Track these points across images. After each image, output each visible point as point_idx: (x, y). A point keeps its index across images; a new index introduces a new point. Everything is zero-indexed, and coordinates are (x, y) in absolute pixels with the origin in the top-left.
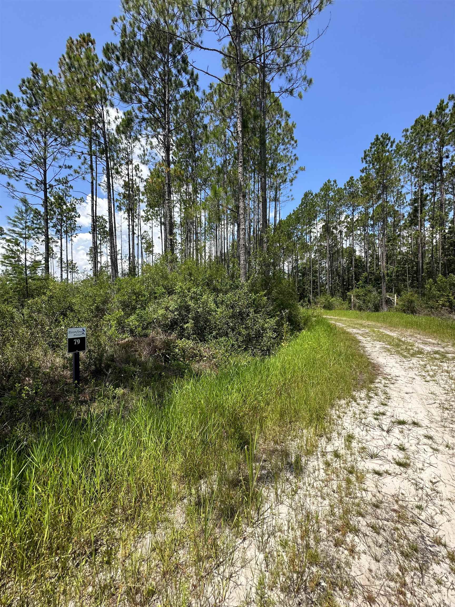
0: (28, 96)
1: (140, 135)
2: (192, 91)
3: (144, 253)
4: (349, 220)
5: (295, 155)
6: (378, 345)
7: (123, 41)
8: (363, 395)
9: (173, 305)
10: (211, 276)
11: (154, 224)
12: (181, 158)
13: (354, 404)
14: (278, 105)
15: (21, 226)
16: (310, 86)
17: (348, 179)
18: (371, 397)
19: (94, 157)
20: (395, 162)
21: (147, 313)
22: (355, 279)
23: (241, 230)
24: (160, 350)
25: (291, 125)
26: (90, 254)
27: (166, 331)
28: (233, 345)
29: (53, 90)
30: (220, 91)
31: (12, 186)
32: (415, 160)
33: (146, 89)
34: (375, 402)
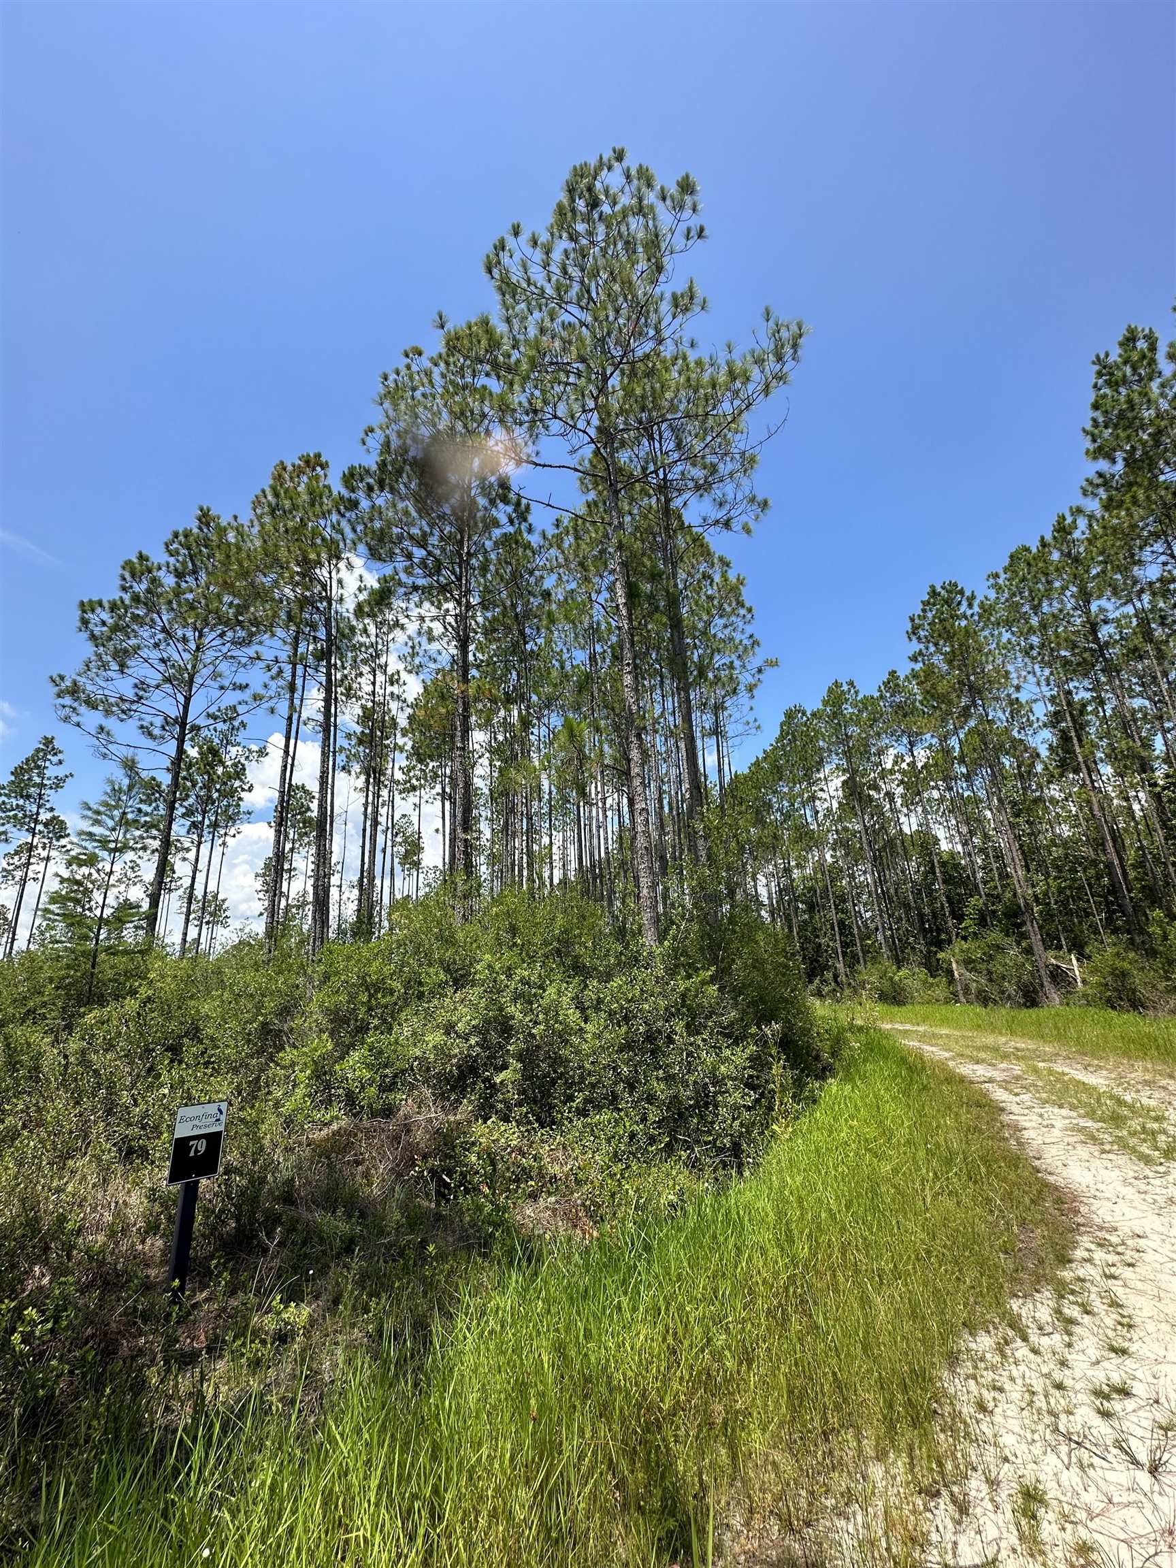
0: (180, 558)
1: (407, 616)
2: (519, 531)
3: (398, 868)
4: (904, 765)
5: (751, 636)
6: (1060, 1117)
7: (383, 461)
8: (1044, 1314)
9: (465, 1019)
10: (566, 931)
11: (426, 797)
12: (495, 655)
13: (1022, 1351)
14: (702, 546)
15: (111, 823)
16: (766, 511)
17: (885, 677)
18: (1072, 1321)
19: (300, 670)
20: (985, 637)
21: (396, 1042)
22: (953, 913)
23: (637, 814)
24: (425, 1157)
25: (735, 581)
26: (264, 875)
27: (443, 1096)
28: (632, 1136)
29: (234, 550)
30: (576, 530)
31: (108, 734)
32: (1031, 630)
33: (424, 534)
34: (1088, 1343)
